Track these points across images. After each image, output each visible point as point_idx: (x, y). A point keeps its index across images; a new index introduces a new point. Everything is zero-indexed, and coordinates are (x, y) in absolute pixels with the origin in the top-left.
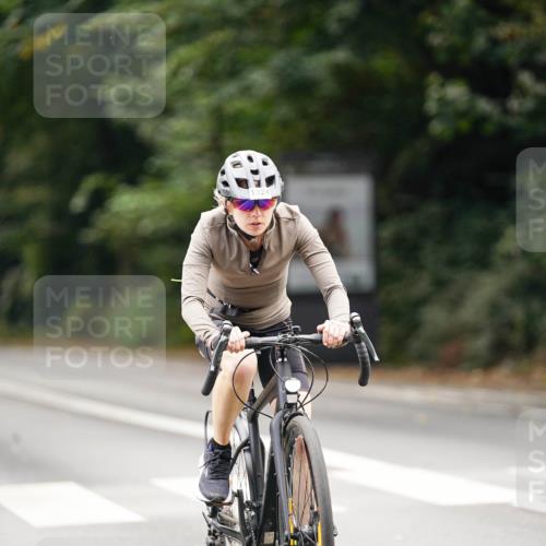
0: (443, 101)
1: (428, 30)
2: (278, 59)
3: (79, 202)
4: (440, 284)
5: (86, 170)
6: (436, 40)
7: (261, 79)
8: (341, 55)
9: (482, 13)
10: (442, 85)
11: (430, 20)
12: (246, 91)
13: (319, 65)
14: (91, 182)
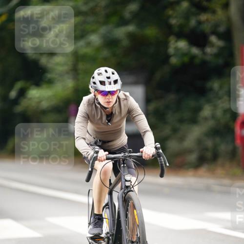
0: (177, 49)
1: (169, 17)
2: (103, 30)
3: (13, 94)
4: (175, 130)
5: (17, 80)
6: (173, 21)
7: (95, 39)
8: (131, 28)
10: (176, 41)
11: (170, 12)
12: (89, 44)
13: (121, 32)
14: (19, 85)
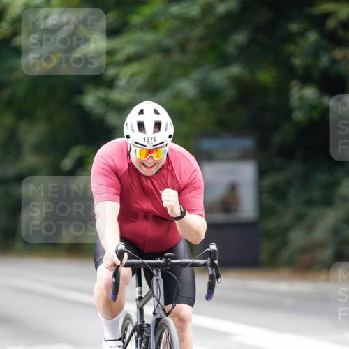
9: (325, 43)
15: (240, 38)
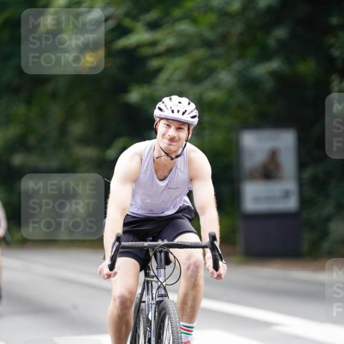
15: (281, 33)
